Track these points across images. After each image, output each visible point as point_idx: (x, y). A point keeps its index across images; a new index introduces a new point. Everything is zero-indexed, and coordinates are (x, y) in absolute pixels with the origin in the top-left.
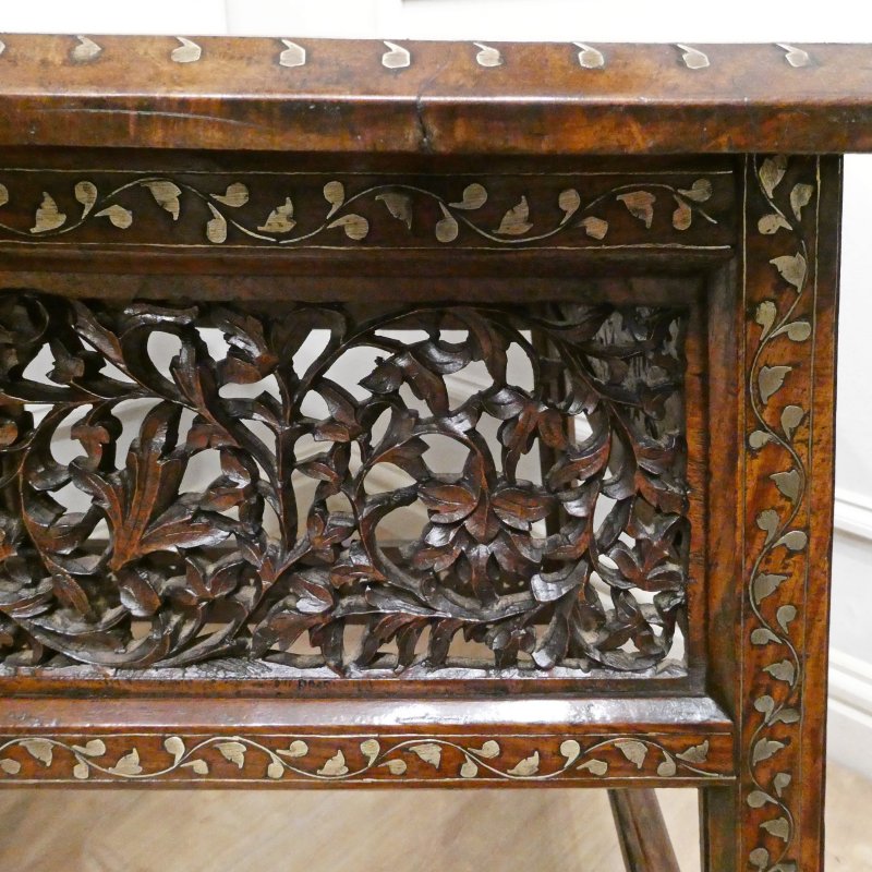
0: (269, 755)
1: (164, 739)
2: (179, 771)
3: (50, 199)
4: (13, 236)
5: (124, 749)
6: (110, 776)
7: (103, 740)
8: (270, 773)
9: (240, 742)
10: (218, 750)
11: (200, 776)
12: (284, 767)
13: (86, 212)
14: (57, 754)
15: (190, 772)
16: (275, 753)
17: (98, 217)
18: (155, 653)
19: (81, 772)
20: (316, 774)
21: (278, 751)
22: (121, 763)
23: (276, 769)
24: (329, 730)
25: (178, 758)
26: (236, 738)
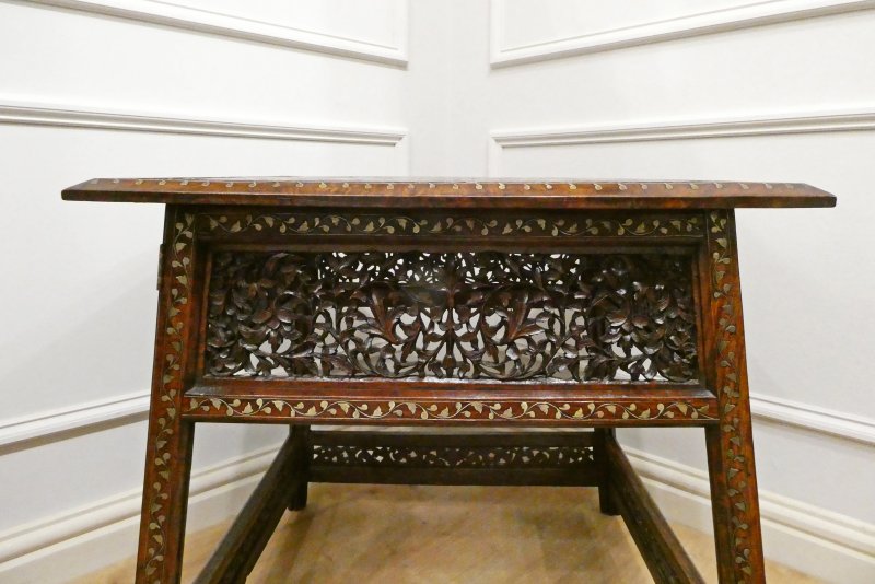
0: (556, 410)
1: (521, 403)
2: (525, 416)
3: (508, 224)
4: (497, 235)
5: (507, 407)
6: (501, 418)
7: (500, 403)
8: (556, 417)
10: (539, 408)
11: (532, 418)
12: (561, 414)
13: (518, 228)
14: (484, 409)
15: (529, 417)
16: (558, 409)
17: (521, 229)
19: (491, 416)
20: (572, 417)
21: (560, 408)
22: (505, 413)
23: (558, 415)
24: (577, 400)
25: (525, 411)
26: (545, 403)
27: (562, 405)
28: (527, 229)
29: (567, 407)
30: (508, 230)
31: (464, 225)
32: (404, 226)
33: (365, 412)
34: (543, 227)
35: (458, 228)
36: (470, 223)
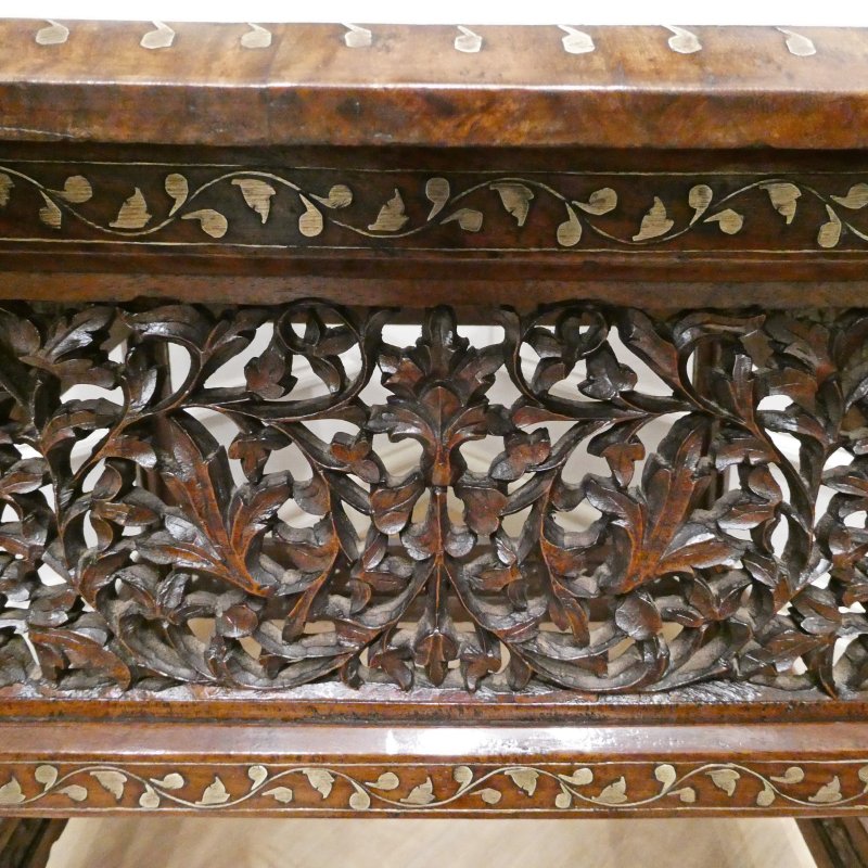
0: (762, 781)
1: (656, 766)
2: (666, 800)
3: (661, 205)
4: (614, 244)
5: (613, 777)
6: (591, 805)
7: (592, 768)
8: (759, 801)
9: (735, 769)
10: (710, 777)
11: (685, 804)
12: (775, 793)
13: (696, 218)
14: (541, 783)
15: (678, 801)
16: (769, 780)
17: (707, 223)
18: (647, 677)
19: (563, 801)
20: (807, 801)
21: (772, 778)
22: (606, 792)
23: (767, 796)
24: (829, 756)
25: (667, 786)
26: (732, 765)
27: (782, 770)
28: (730, 222)
29: (795, 775)
30: (656, 223)
31: (490, 205)
32: (263, 209)
33: (176, 793)
34: (790, 213)
35: (471, 220)
36: (513, 200)
